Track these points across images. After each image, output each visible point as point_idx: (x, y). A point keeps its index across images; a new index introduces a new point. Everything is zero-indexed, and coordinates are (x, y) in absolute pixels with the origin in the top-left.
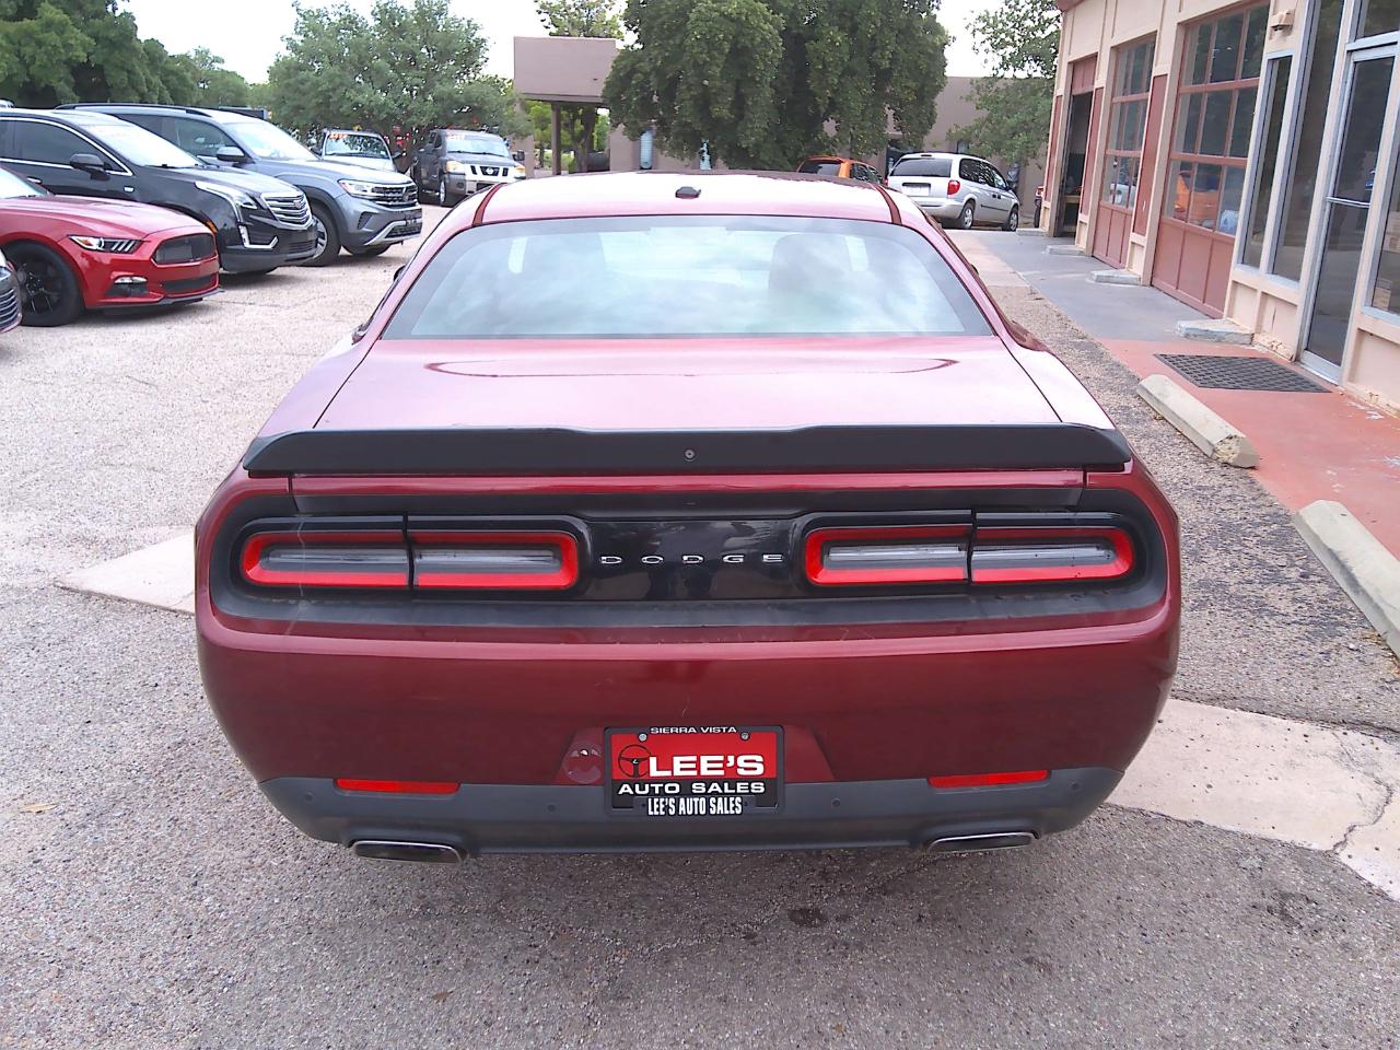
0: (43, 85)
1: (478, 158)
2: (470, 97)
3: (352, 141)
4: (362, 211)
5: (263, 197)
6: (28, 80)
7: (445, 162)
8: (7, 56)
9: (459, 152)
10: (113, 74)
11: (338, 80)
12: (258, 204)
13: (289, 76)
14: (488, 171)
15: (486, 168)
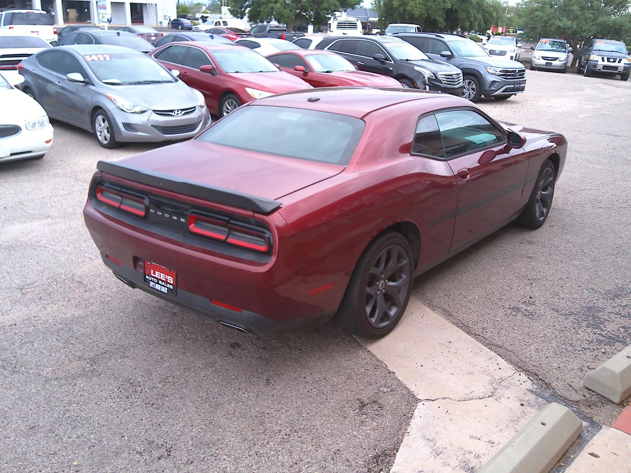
0: (432, 18)
1: (607, 53)
2: (616, 23)
3: (553, 44)
4: (493, 80)
5: (439, 73)
6: (427, 16)
7: (590, 55)
8: (421, 6)
9: (599, 50)
10: (461, 13)
11: (552, 16)
12: (436, 77)
13: (531, 14)
14: (611, 60)
15: (610, 58)
